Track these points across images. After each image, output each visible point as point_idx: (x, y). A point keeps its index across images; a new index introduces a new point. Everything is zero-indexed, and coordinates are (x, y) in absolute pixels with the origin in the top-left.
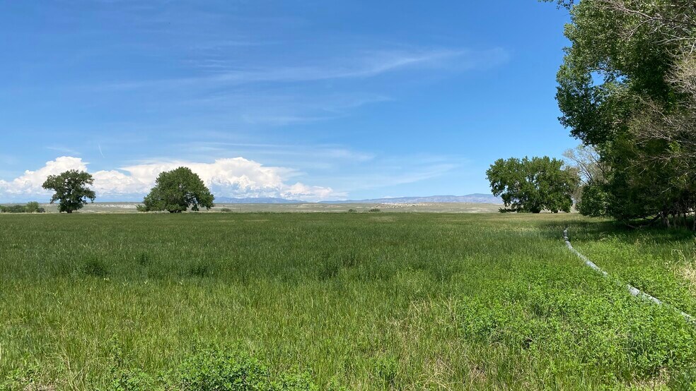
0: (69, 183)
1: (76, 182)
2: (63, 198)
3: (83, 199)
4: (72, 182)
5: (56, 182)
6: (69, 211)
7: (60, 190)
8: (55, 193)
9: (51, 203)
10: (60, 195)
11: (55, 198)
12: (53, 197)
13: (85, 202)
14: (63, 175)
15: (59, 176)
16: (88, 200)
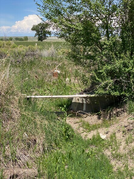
0: (41, 28)
1: (44, 28)
2: (39, 35)
3: (47, 35)
4: (43, 28)
5: (36, 28)
6: (42, 41)
7: (38, 31)
8: (36, 32)
9: (35, 37)
10: (38, 34)
11: (36, 35)
12: (35, 34)
13: (47, 36)
14: (39, 25)
15: (37, 25)
16: (49, 35)
